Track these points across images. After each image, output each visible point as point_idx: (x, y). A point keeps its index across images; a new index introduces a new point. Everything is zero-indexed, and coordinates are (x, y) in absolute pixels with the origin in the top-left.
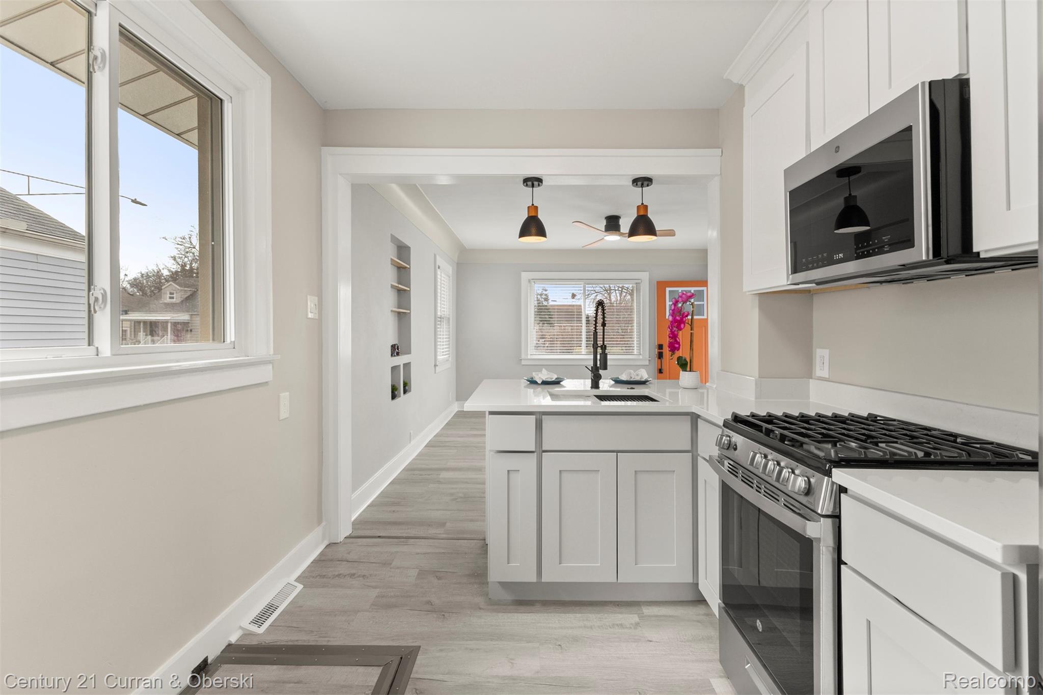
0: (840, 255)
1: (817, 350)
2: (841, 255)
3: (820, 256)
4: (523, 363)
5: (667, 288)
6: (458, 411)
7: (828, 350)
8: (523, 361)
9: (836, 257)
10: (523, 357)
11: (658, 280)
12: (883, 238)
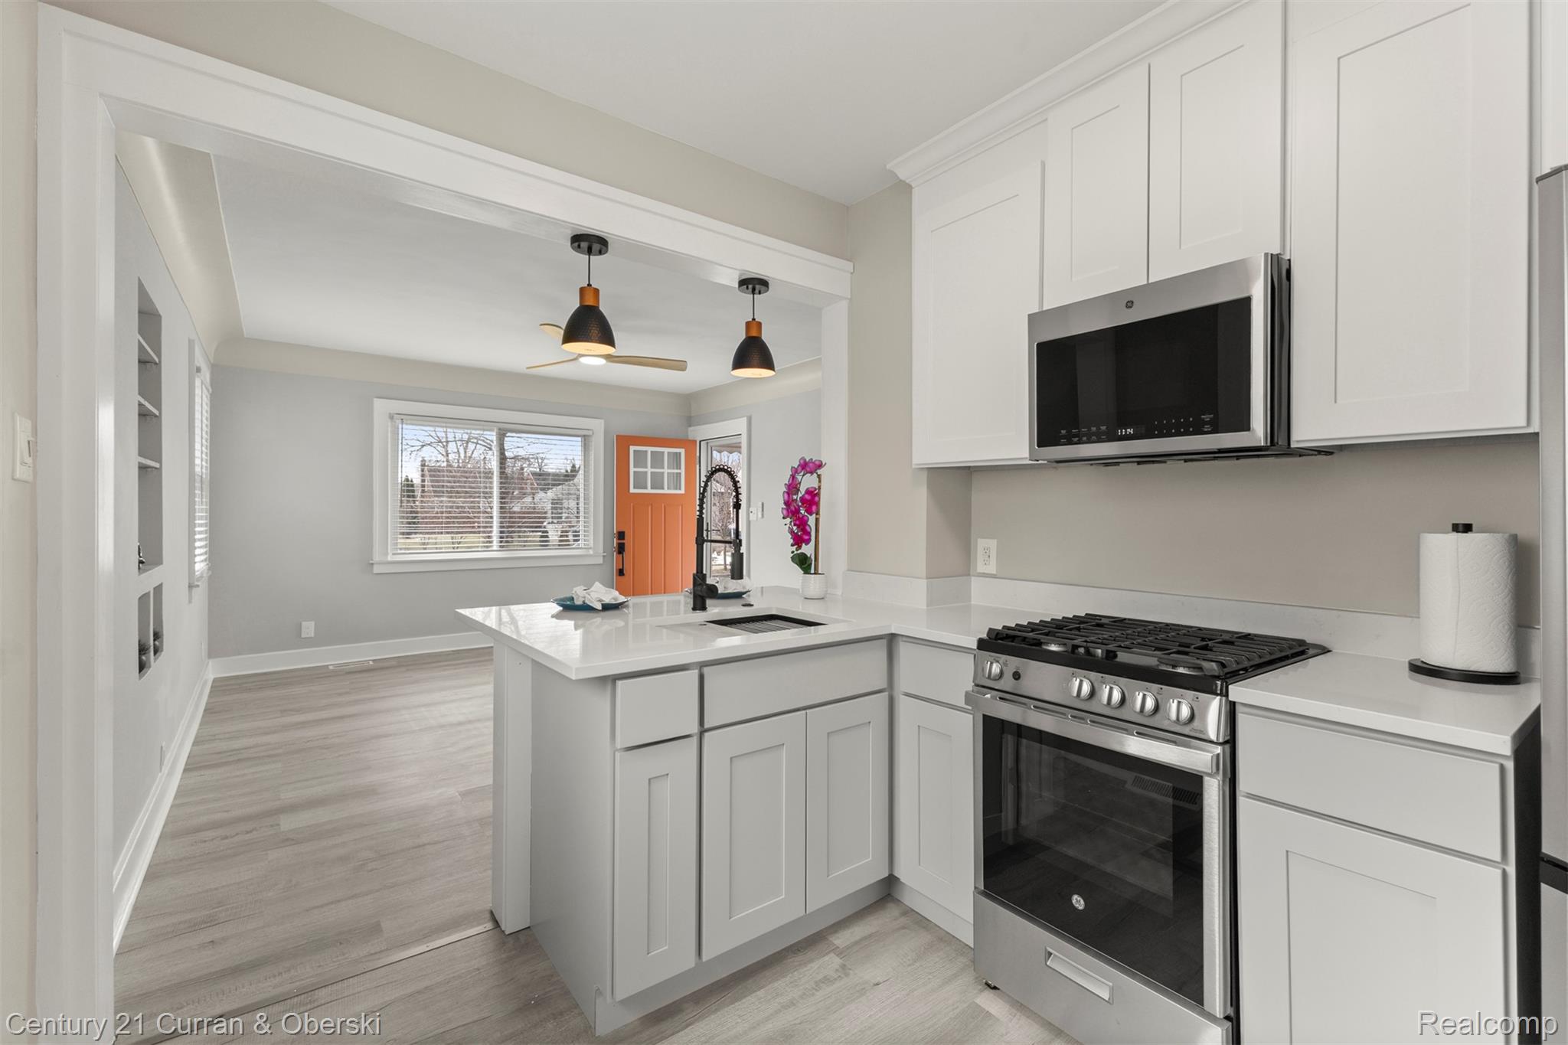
0: (1128, 430)
1: (979, 540)
2: (1130, 431)
3: (1094, 429)
4: (377, 569)
5: (631, 447)
6: (215, 680)
7: (996, 540)
8: (375, 567)
9: (1121, 432)
10: (377, 558)
11: (618, 433)
12: (1203, 417)
